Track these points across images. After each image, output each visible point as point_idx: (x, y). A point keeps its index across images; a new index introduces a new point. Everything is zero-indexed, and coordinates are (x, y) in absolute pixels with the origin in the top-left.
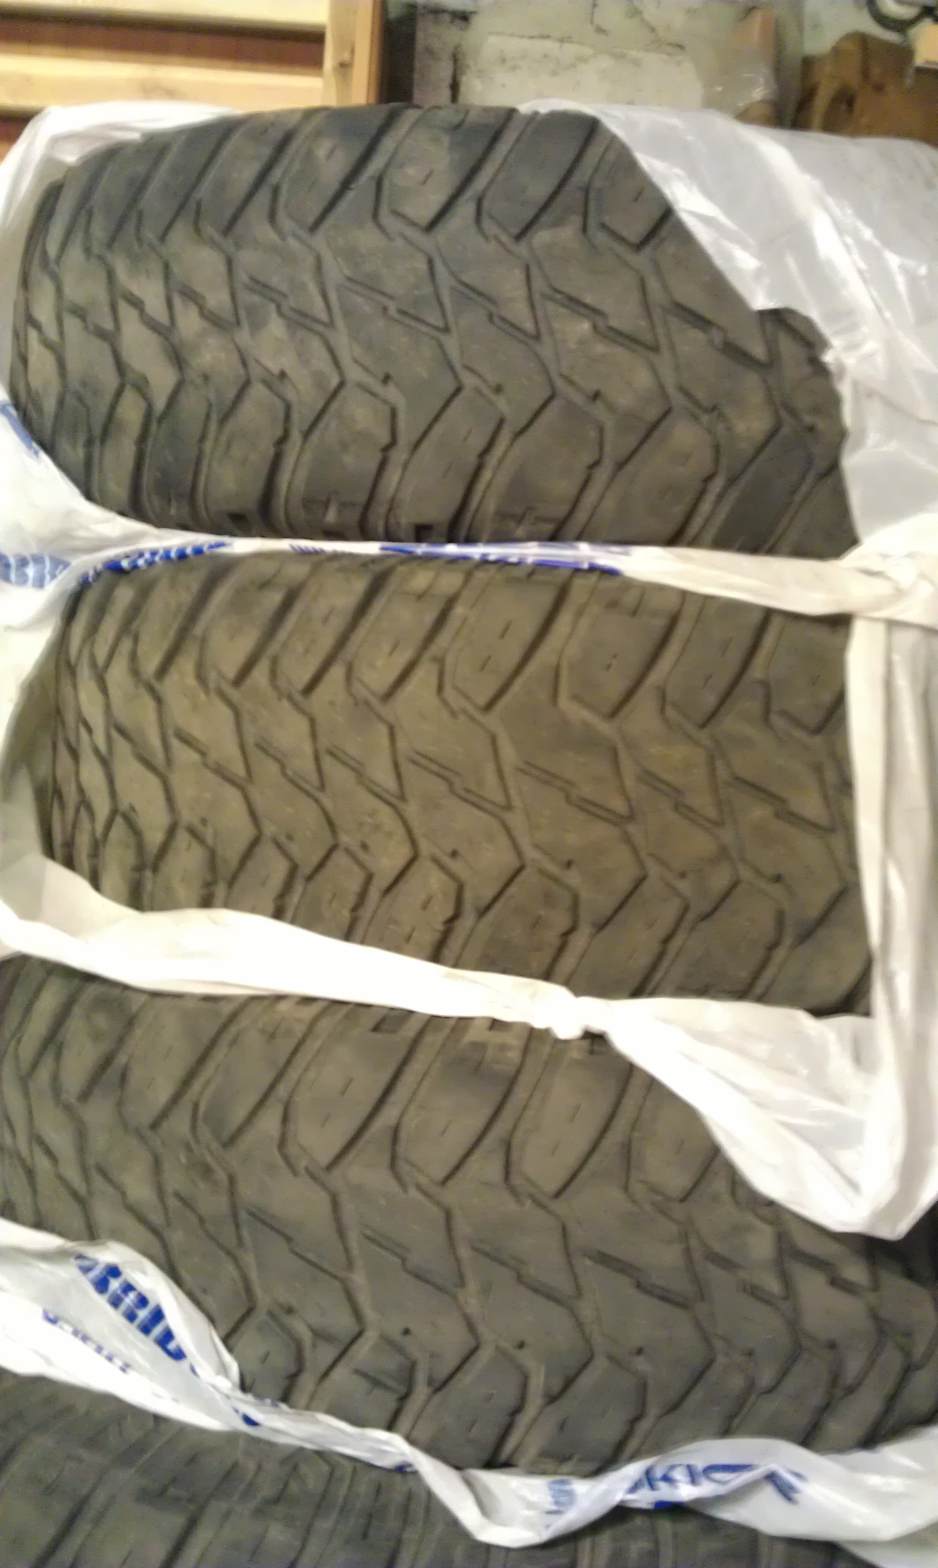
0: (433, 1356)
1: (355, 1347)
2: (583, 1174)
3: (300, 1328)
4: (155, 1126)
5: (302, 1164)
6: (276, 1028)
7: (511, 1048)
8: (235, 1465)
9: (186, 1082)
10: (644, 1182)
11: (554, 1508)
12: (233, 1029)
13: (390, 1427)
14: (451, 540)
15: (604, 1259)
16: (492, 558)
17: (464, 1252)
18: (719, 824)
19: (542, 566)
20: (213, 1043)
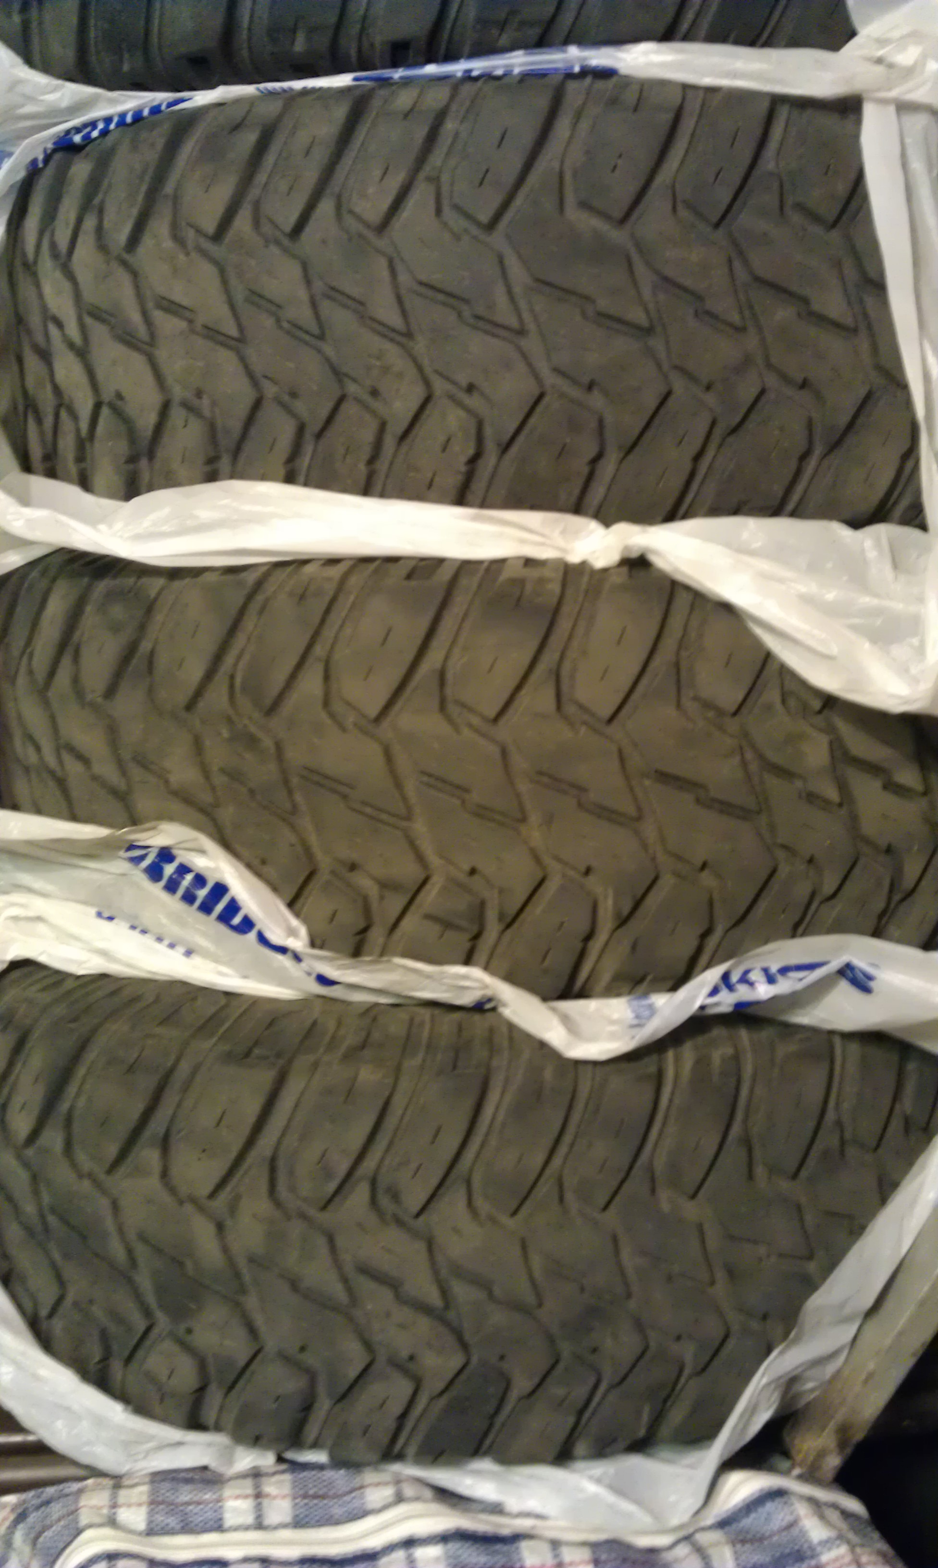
0: (501, 891)
1: (422, 894)
2: (635, 696)
3: (366, 884)
4: (190, 706)
5: (350, 719)
6: (306, 589)
7: (550, 580)
8: (314, 1023)
9: (218, 658)
10: (696, 698)
11: (635, 1022)
12: (260, 598)
13: (467, 961)
14: (429, 61)
15: (663, 777)
16: (475, 73)
17: (523, 787)
18: (741, 330)
19: (530, 77)
20: (242, 612)
